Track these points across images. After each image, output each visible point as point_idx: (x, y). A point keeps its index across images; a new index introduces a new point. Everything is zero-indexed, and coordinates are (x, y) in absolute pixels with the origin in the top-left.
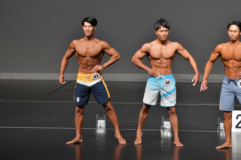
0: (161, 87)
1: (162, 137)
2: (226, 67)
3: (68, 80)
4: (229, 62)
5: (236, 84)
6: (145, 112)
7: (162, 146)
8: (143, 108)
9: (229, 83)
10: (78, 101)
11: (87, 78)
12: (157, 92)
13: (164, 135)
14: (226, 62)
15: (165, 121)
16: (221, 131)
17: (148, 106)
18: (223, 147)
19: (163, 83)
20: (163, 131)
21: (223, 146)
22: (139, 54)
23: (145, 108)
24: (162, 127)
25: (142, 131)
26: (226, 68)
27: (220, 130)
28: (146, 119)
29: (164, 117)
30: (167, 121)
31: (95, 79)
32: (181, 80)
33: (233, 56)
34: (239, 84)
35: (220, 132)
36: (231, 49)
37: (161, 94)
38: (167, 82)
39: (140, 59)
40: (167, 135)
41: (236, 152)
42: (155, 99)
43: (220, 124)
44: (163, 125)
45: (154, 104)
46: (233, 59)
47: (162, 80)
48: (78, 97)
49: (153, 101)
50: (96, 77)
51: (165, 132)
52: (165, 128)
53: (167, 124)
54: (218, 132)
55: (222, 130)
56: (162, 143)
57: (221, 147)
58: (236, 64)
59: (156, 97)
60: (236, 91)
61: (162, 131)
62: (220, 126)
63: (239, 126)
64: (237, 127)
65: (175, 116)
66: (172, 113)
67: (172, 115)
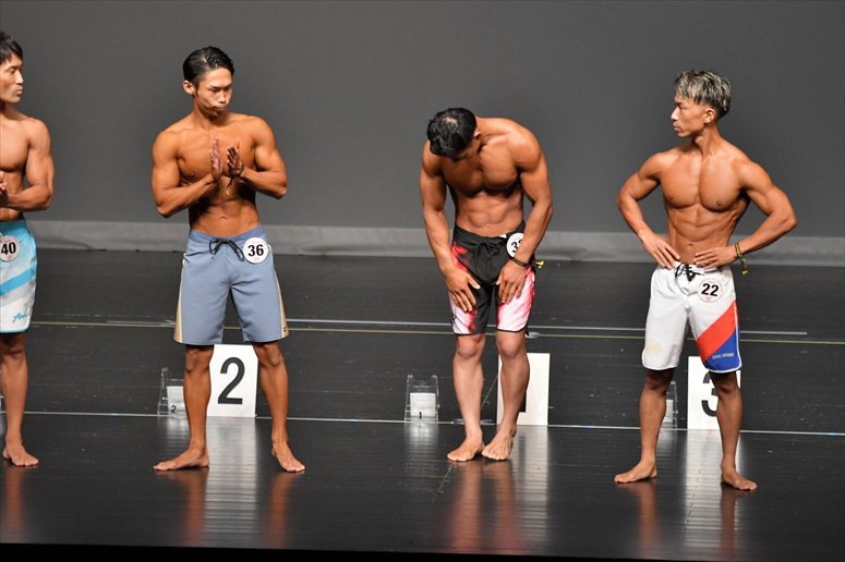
5: (238, 252)
9: (215, 251)
16: (170, 412)
18: (179, 466)
21: (177, 463)
27: (166, 409)
34: (246, 252)
35: (166, 418)
38: (5, 246)
41: (217, 483)
43: (166, 390)
54: (158, 415)
55: (173, 411)
62: (166, 396)
63: (229, 396)
64: (223, 399)
65: (21, 362)
66: (12, 354)
67: (8, 358)
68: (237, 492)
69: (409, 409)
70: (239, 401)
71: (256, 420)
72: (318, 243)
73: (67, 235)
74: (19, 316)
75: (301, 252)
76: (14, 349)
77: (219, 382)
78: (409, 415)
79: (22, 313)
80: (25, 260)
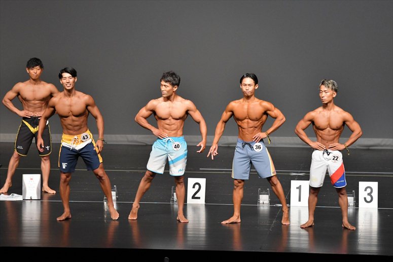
0: (169, 151)
2: (240, 127)
4: (243, 121)
5: (251, 147)
6: (148, 181)
8: (145, 176)
9: (243, 146)
10: (64, 167)
12: (164, 157)
14: (240, 122)
17: (153, 174)
19: (171, 147)
22: (144, 112)
23: (148, 176)
26: (240, 129)
27: (174, 201)
28: (147, 189)
33: (248, 115)
34: (255, 147)
35: (174, 204)
36: (246, 107)
37: (170, 160)
38: (176, 145)
39: (145, 118)
42: (162, 166)
45: (161, 171)
46: (248, 118)
47: (170, 144)
48: (64, 162)
49: (160, 168)
50: (85, 139)
54: (171, 203)
56: (105, 217)
58: (252, 123)
59: (164, 163)
60: (252, 156)
61: (105, 203)
64: (194, 197)
65: (183, 186)
66: (179, 183)
67: (178, 185)
68: (198, 230)
69: (259, 201)
70: (199, 198)
71: (205, 205)
73: (139, 140)
74: (180, 170)
77: (191, 191)
80: (183, 150)
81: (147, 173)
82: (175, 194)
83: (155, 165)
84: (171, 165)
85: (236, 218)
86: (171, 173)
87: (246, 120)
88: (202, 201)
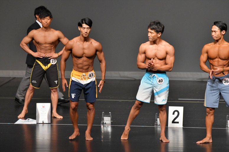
0: (154, 85)
1: (103, 132)
2: (211, 65)
3: (11, 77)
4: (214, 60)
5: (221, 81)
6: (137, 109)
7: (102, 141)
8: (135, 104)
9: (214, 81)
10: (73, 97)
11: (83, 76)
12: (150, 90)
13: (104, 130)
14: (212, 61)
15: (105, 116)
16: (158, 126)
19: (156, 81)
20: (104, 126)
21: (203, 141)
23: (138, 105)
24: (102, 122)
25: (130, 127)
26: (212, 67)
27: (157, 125)
28: (137, 116)
29: (105, 113)
30: (107, 116)
31: (90, 77)
32: (121, 77)
33: (218, 55)
34: (223, 81)
35: (157, 127)
36: (217, 49)
37: (155, 92)
38: (160, 80)
40: (107, 130)
41: (172, 146)
42: (149, 97)
43: (157, 119)
44: (104, 120)
45: (148, 101)
46: (218, 57)
47: (155, 79)
48: (73, 93)
49: (147, 98)
50: (91, 76)
51: (105, 127)
52: (105, 124)
53: (107, 119)
54: (155, 127)
55: (159, 125)
56: (102, 137)
57: (201, 142)
58: (222, 62)
59: (150, 95)
60: (221, 88)
61: (102, 126)
62: (157, 121)
63: (175, 121)
64: (173, 122)
65: (165, 113)
66: (162, 110)
67: (161, 112)
68: (178, 148)
69: (227, 125)
70: (178, 123)
71: (183, 128)
72: (200, 77)
73: (129, 76)
74: (164, 100)
75: (195, 80)
76: (163, 109)
77: (171, 117)
78: (227, 127)
79: (164, 99)
80: (165, 84)
81: (137, 102)
82: (158, 119)
83: (142, 96)
84: (156, 96)
85: (208, 139)
86: (155, 102)
87: (217, 59)
88: (180, 125)
